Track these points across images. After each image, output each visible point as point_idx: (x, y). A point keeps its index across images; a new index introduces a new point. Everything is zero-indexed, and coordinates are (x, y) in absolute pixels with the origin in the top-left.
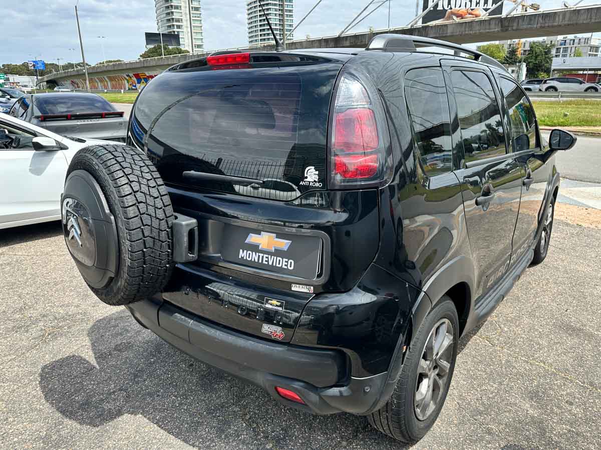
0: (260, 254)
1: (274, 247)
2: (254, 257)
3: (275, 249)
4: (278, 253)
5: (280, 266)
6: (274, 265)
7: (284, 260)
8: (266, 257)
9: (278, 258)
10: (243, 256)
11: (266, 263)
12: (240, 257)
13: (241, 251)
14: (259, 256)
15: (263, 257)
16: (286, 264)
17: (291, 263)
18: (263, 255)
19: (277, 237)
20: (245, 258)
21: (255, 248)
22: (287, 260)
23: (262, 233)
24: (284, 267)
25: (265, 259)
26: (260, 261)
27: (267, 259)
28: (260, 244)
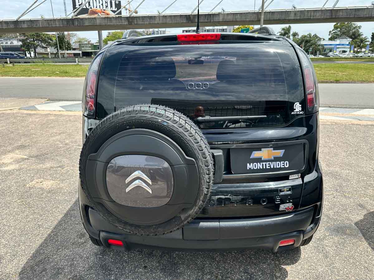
0: (263, 163)
1: (273, 156)
2: (259, 166)
3: (274, 158)
4: (277, 159)
5: (279, 167)
6: (275, 167)
7: (282, 162)
8: (268, 164)
9: (277, 163)
10: (250, 167)
11: (269, 167)
12: (248, 169)
13: (248, 164)
14: (263, 165)
15: (266, 165)
16: (283, 164)
17: (287, 163)
18: (265, 163)
19: (274, 150)
20: (252, 168)
21: (259, 160)
22: (283, 162)
23: (262, 149)
24: (282, 167)
25: (267, 165)
26: (264, 168)
27: (269, 165)
28: (262, 157)
